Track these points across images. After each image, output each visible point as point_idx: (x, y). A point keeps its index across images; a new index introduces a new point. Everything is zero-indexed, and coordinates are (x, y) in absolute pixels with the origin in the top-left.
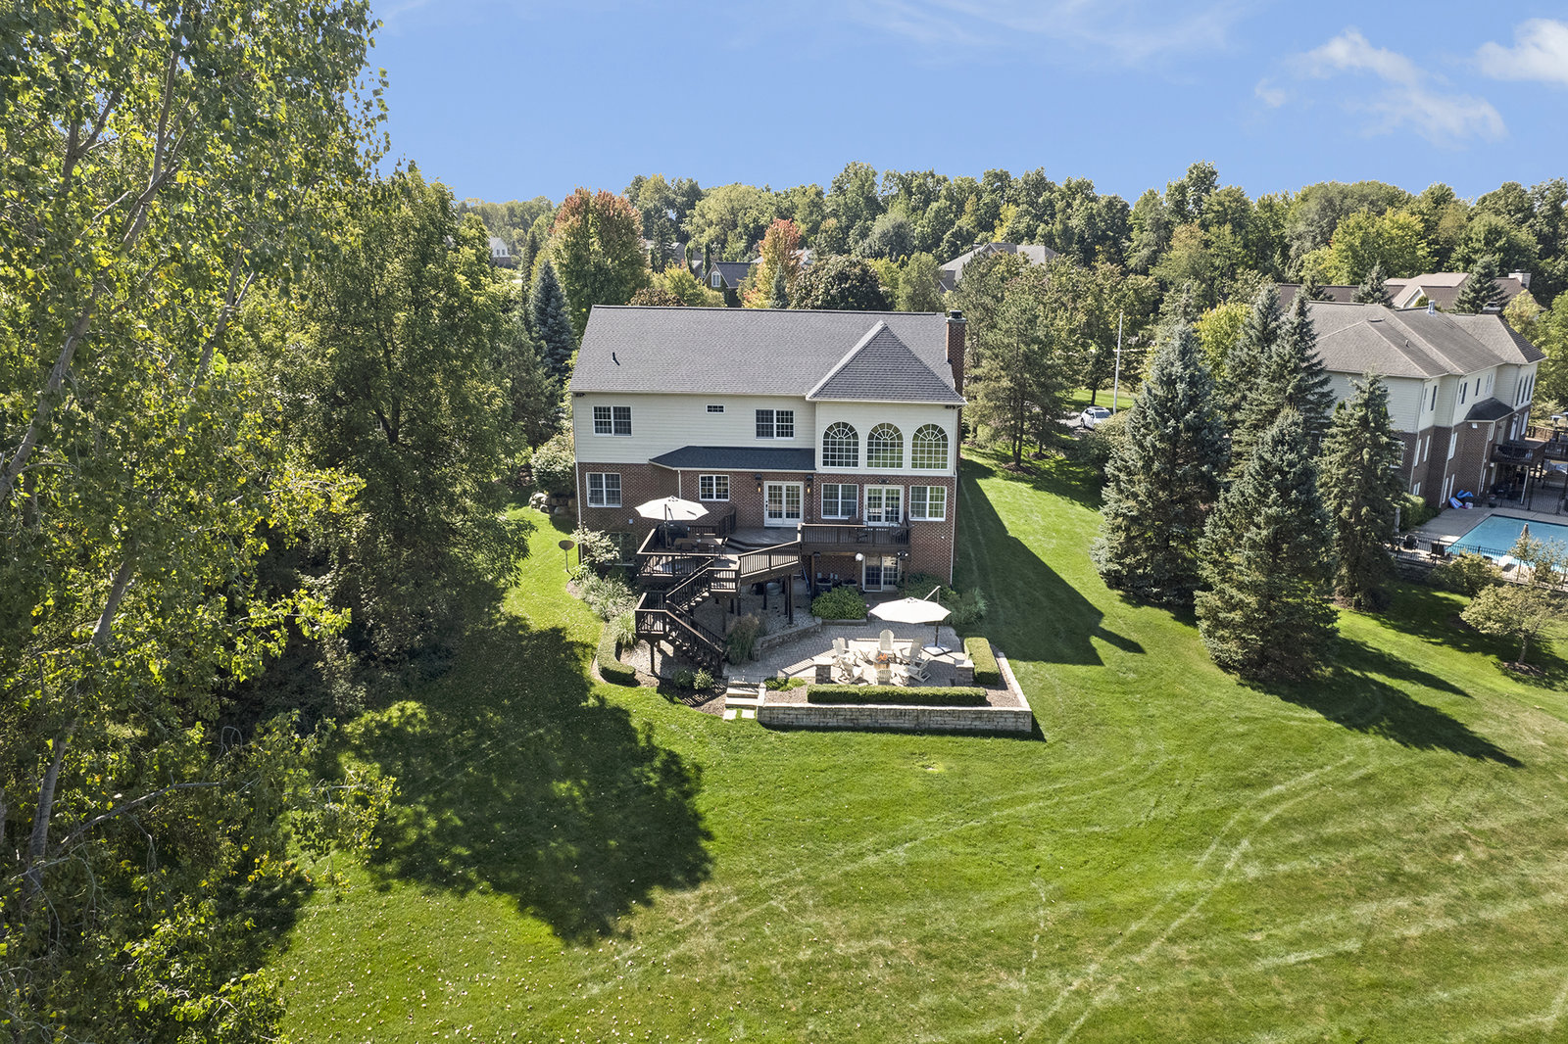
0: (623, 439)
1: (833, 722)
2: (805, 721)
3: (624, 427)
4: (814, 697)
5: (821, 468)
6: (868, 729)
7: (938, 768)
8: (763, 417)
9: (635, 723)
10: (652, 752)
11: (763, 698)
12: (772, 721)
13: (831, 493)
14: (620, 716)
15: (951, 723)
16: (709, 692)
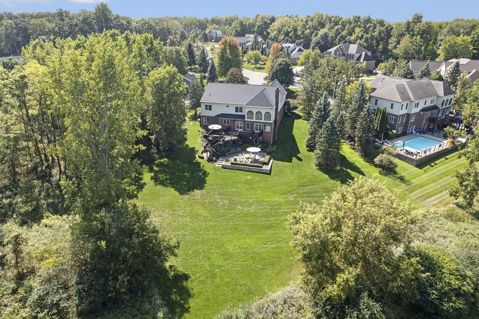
0: (210, 111)
1: (234, 168)
2: (230, 168)
3: (210, 109)
4: (232, 164)
5: (246, 119)
6: (240, 170)
7: (249, 178)
8: (237, 108)
9: (201, 165)
10: (203, 170)
11: (224, 163)
12: (224, 167)
13: (248, 125)
14: (199, 164)
15: (255, 170)
16: (215, 161)
